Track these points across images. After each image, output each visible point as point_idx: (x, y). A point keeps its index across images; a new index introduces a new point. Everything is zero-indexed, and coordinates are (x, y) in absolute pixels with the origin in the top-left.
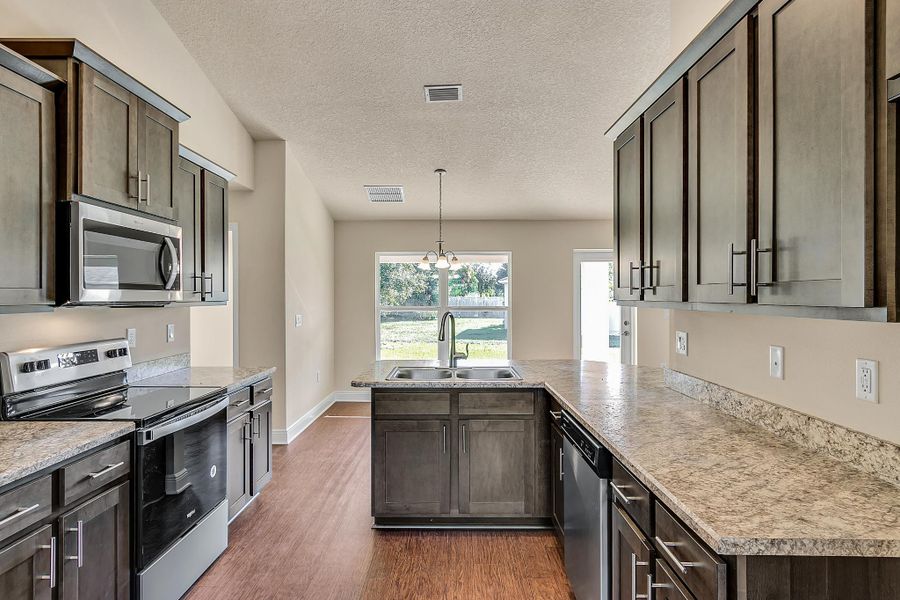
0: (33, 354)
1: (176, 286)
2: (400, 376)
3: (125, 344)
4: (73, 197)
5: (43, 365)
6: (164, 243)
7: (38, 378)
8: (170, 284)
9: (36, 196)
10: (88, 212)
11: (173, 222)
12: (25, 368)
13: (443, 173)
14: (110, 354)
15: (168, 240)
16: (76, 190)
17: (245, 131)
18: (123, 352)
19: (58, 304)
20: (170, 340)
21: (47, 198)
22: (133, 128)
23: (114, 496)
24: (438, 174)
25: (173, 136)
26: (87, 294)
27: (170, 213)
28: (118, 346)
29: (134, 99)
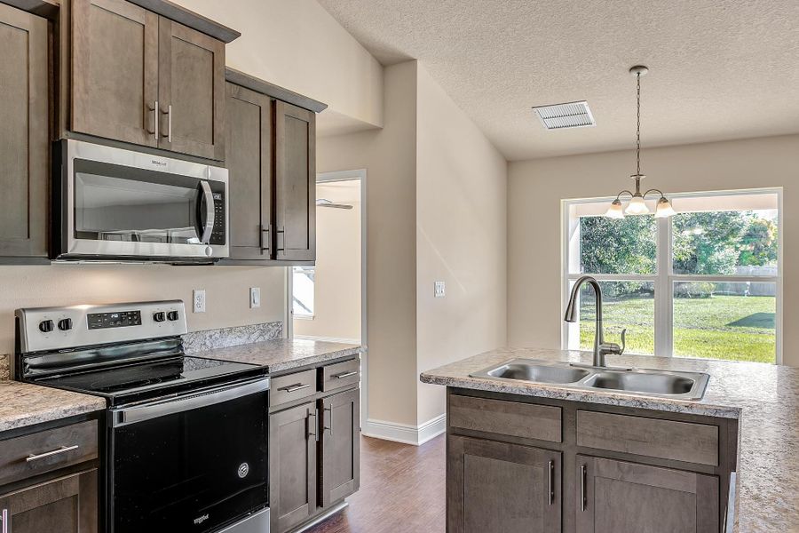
1: (218, 240)
2: (508, 375)
3: (180, 305)
4: (64, 135)
6: (201, 190)
9: (21, 134)
11: (218, 162)
13: (644, 72)
15: (205, 185)
16: (69, 127)
17: (369, 57)
18: (173, 316)
19: (52, 256)
20: (253, 305)
22: (152, 52)
23: (73, 483)
24: (635, 74)
25: (215, 59)
26: (74, 246)
27: (210, 152)
28: (165, 309)
29: (153, 17)
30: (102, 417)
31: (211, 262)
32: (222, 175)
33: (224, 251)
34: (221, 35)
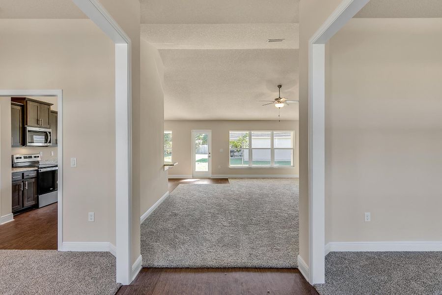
0: (18, 156)
1: (50, 142)
3: (39, 155)
4: (26, 126)
5: (21, 158)
6: (47, 133)
7: (19, 160)
8: (48, 142)
10: (29, 128)
11: (49, 128)
12: (17, 158)
14: (35, 157)
15: (48, 133)
16: (27, 125)
18: (38, 157)
19: (23, 146)
20: (52, 155)
21: (21, 126)
22: (39, 110)
23: (33, 180)
25: (49, 109)
26: (28, 144)
27: (48, 126)
28: (37, 155)
29: (39, 104)
30: (37, 170)
31: (47, 146)
32: (50, 130)
33: (51, 144)
34: (49, 105)
